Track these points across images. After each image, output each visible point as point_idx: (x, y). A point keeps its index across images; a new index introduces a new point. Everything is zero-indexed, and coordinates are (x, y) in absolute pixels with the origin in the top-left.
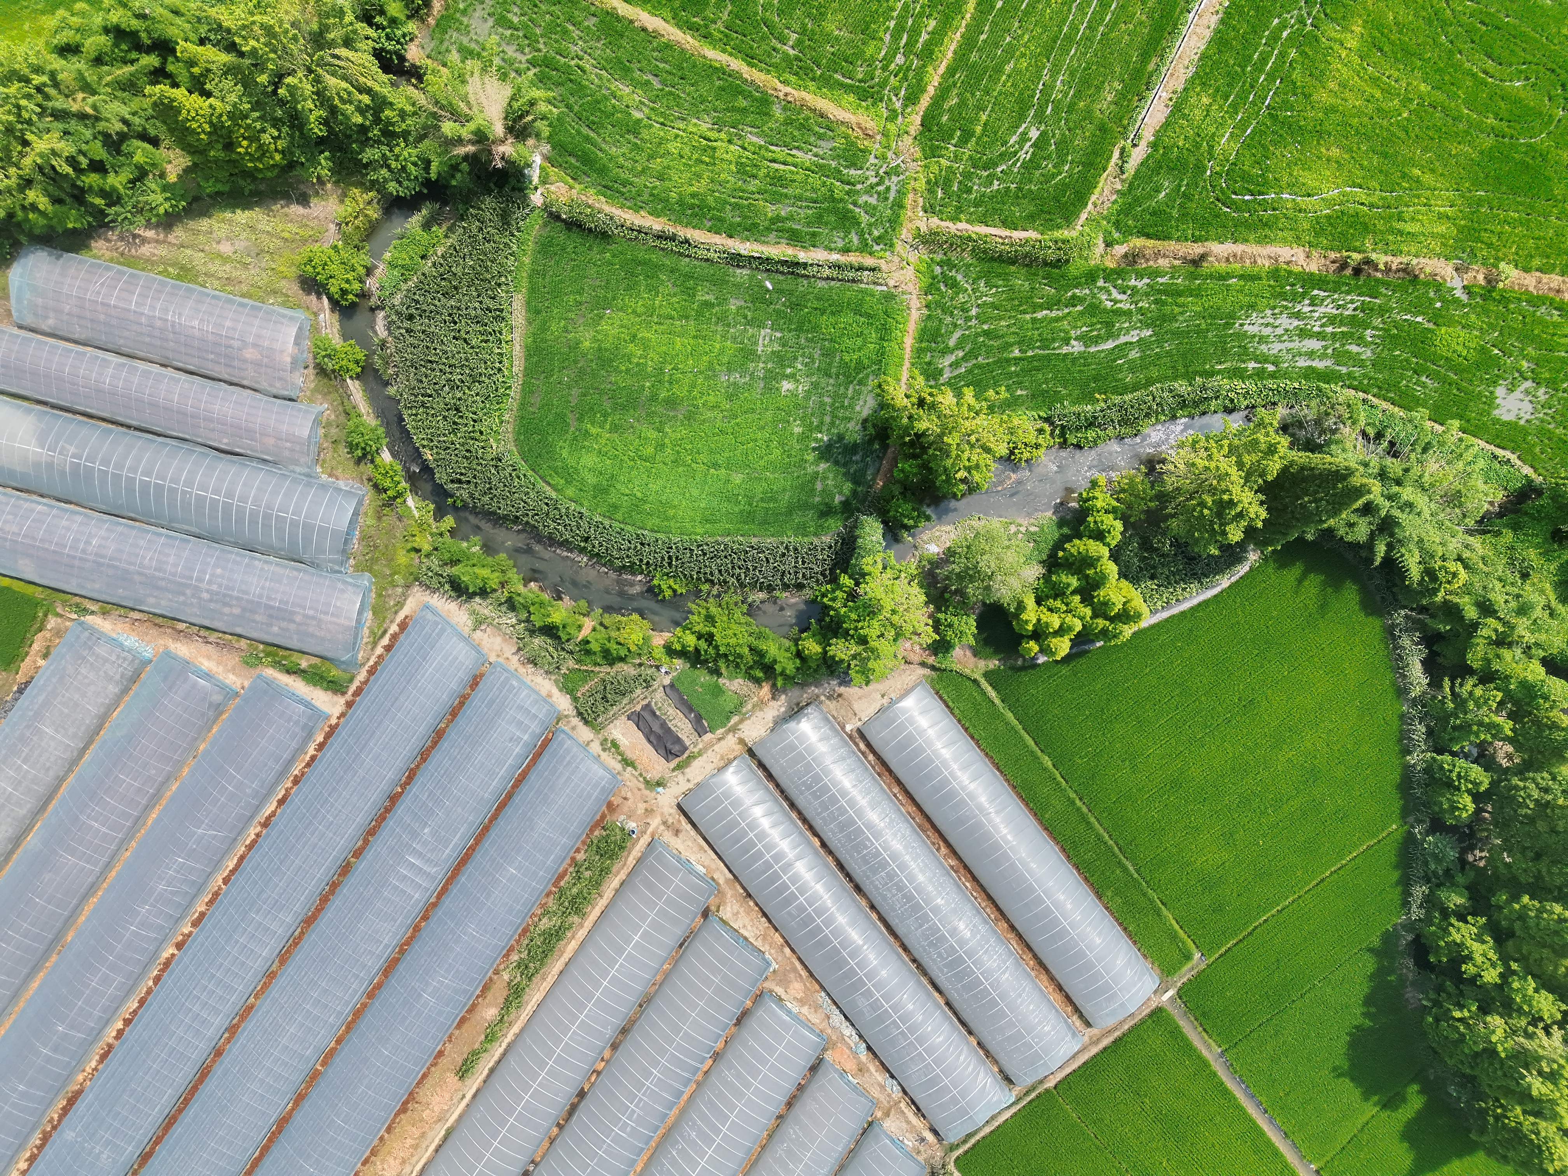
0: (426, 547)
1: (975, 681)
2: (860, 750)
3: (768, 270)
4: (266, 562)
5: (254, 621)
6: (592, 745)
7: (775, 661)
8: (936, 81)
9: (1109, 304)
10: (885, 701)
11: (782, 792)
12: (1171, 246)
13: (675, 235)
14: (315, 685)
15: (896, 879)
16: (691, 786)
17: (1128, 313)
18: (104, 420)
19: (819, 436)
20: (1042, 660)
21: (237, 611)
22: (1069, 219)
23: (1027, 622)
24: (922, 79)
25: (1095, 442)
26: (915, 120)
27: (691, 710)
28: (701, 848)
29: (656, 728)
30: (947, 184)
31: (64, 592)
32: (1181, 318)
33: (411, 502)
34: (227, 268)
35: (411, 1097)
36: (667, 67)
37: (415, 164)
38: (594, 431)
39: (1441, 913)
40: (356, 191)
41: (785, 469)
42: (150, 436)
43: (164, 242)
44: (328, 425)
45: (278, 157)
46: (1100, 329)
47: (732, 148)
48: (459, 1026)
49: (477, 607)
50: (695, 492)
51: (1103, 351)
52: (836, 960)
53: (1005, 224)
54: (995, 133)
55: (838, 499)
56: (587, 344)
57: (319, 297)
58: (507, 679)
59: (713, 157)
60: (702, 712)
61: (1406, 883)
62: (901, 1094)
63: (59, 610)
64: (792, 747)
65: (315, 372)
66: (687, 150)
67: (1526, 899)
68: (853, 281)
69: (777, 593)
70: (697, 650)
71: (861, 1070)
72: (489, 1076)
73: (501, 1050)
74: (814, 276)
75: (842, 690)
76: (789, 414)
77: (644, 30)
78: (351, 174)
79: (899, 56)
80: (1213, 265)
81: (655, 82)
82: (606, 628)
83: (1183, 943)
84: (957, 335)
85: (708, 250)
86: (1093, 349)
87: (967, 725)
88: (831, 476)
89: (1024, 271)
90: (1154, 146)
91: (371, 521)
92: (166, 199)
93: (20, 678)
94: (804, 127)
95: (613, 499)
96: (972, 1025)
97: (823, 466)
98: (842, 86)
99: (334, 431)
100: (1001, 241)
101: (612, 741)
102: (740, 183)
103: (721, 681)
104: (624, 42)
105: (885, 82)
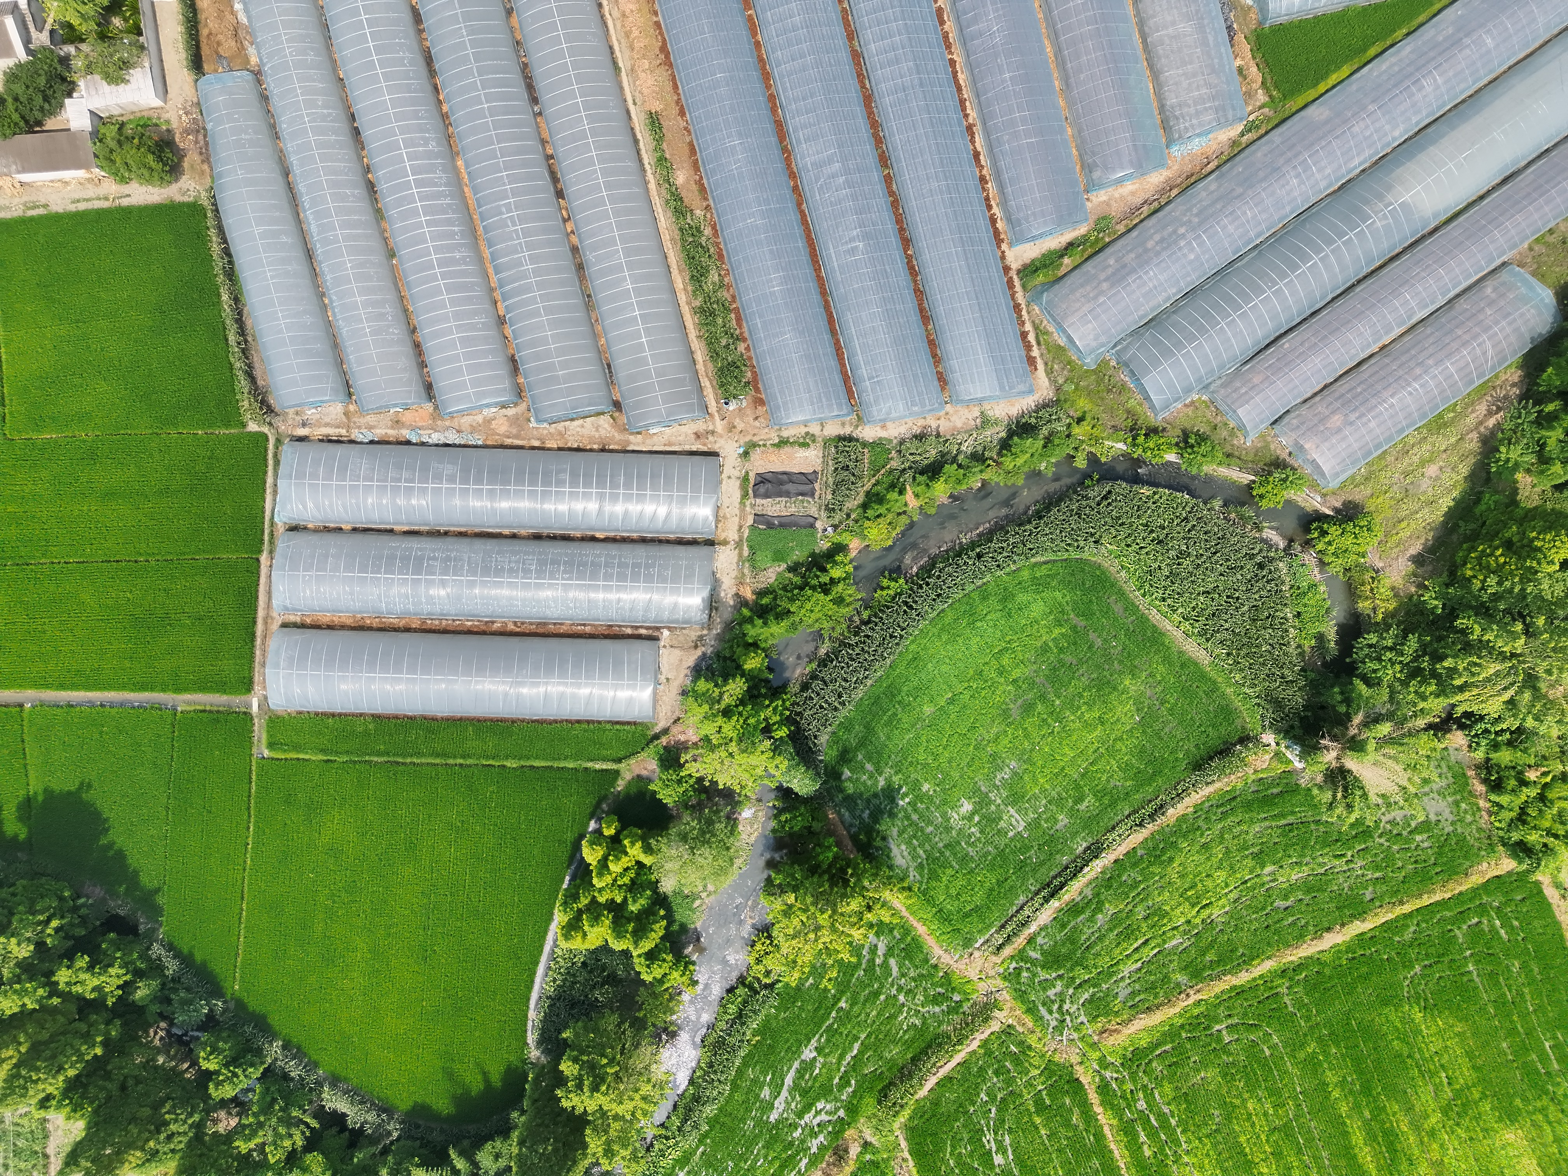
0: (1076, 430)
1: (619, 761)
2: (641, 627)
3: (1067, 868)
4: (1169, 298)
5: (1131, 251)
6: (819, 428)
7: (765, 624)
8: (1102, 1119)
10: (662, 678)
11: (661, 541)
13: (1153, 820)
14: (1043, 255)
15: (521, 574)
16: (724, 476)
17: (800, 1115)
18: (1381, 267)
19: (907, 800)
20: (592, 825)
21: (1150, 244)
22: (911, 1131)
23: (633, 844)
24: (1112, 1109)
25: (724, 1006)
26: (1086, 1078)
27: (782, 525)
28: (670, 444)
29: (790, 487)
30: (1017, 1061)
31: (1277, 126)
32: (763, 1152)
33: (1121, 446)
34: (1416, 459)
35: (668, 63)
36: (1286, 923)
37: (1375, 671)
38: (1057, 631)
39: (140, 969)
40: (1392, 606)
41: (904, 753)
42: (1339, 291)
43: (1476, 428)
44: (1232, 433)
45: (1469, 573)
46: (807, 1082)
47: (1182, 920)
48: (691, 145)
49: (998, 429)
50: (944, 668)
51: (788, 1071)
52: (500, 476)
53: (949, 1079)
54: (1023, 1131)
55: (847, 773)
56: (1127, 682)
57: (1335, 509)
58: (923, 405)
59: (1187, 899)
60: (772, 532)
61: (186, 960)
62: (353, 437)
63: (1266, 110)
64: (689, 578)
65: (1281, 457)
66: (1209, 883)
67: (99, 1051)
68: (1003, 926)
69: (814, 665)
70: (824, 570)
71: (397, 423)
72: (634, 135)
73: (646, 161)
74: (1032, 899)
75: (699, 652)
76: (944, 790)
77: (1329, 929)
78: (1407, 613)
79: (1145, 1106)
81: (1283, 904)
82: (899, 514)
83: (285, 751)
84: (895, 971)
85: (1120, 836)
86: (796, 1065)
87: (591, 726)
88: (869, 783)
89: (900, 1062)
91: (1132, 403)
92: (1508, 460)
93: (1240, 38)
94: (1151, 988)
95: (993, 601)
96: (359, 537)
97: (882, 783)
98: (1158, 1045)
99: (1225, 434)
100: (938, 1064)
101: (808, 445)
102: (1150, 903)
103: (784, 566)
104: (1332, 905)
105: (1134, 1080)
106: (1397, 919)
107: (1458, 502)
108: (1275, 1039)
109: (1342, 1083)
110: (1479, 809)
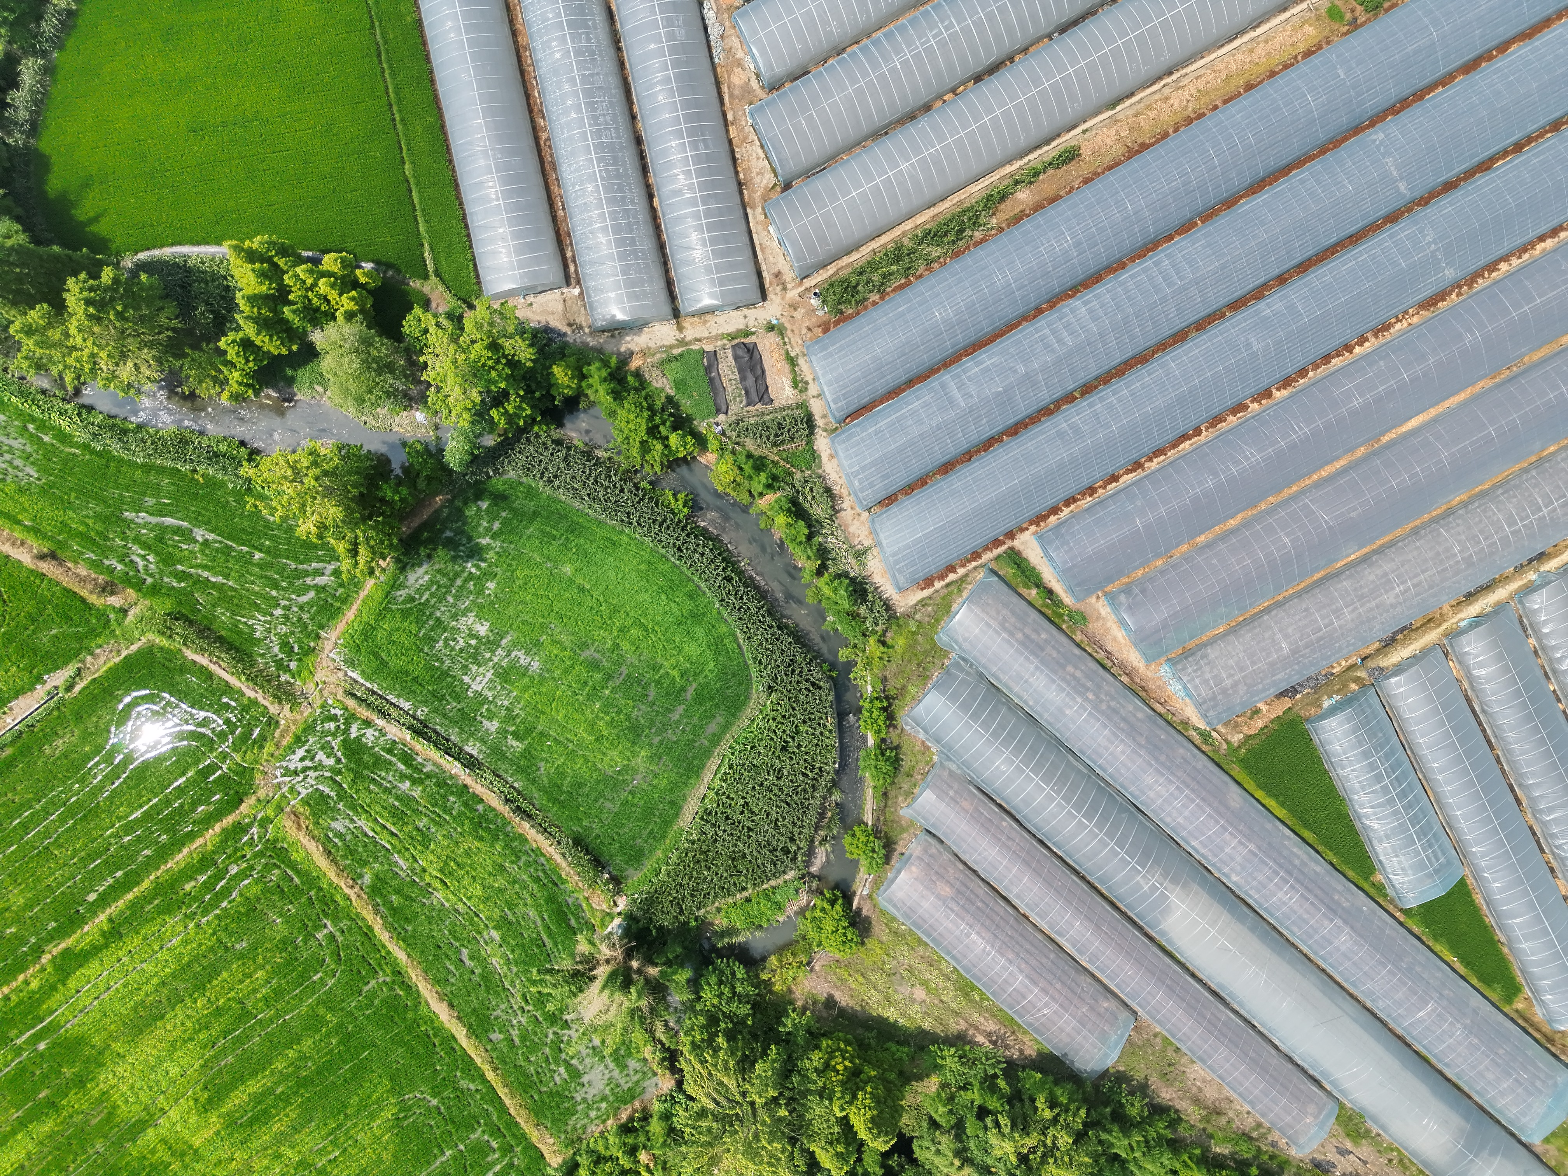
0: (872, 640)
1: (437, 274)
2: (576, 264)
3: (447, 740)
4: (1022, 699)
5: (1059, 652)
6: (815, 393)
7: (606, 382)
8: (209, 834)
9: (151, 558)
10: (531, 299)
11: (665, 264)
12: (67, 582)
13: (514, 811)
14: (1034, 568)
15: (594, 128)
16: (745, 311)
17: (137, 540)
18: (1102, 895)
19: (473, 570)
20: (368, 265)
21: (1070, 669)
22: (149, 652)
23: (353, 299)
24: (222, 842)
25: (225, 440)
26: (246, 808)
27: (711, 381)
28: (762, 250)
29: (751, 380)
30: (245, 738)
31: (1212, 760)
32: (91, 512)
33: (869, 688)
34: (927, 975)
35: (1130, 155)
36: (447, 963)
37: (707, 982)
38: (675, 673)
40: (778, 986)
41: (519, 556)
42: (1068, 860)
43: (971, 1025)
44: (908, 793)
45: (823, 1045)
46: (170, 539)
47: (423, 863)
48: (1058, 197)
49: (856, 568)
50: (612, 575)
51: (178, 518)
52: (686, 82)
53: (210, 676)
54: (177, 762)
56: (643, 753)
57: (859, 910)
58: (862, 490)
59: (446, 864)
60: (702, 372)
63: (1225, 746)
64: (633, 297)
65: (897, 846)
66: (466, 881)
68: (374, 693)
69: (583, 447)
70: (675, 428)
72: (1053, 139)
73: (1031, 157)
74: (408, 715)
75: (565, 329)
76: (492, 603)
77: (451, 1006)
78: (773, 1002)
80: (37, 545)
82: (749, 491)
84: (303, 599)
85: (491, 784)
88: (481, 529)
89: (215, 627)
90: (39, 679)
91: (912, 689)
92: (943, 1058)
93: (1287, 703)
94: (351, 851)
95: (689, 605)
97: (484, 541)
98: (298, 872)
99: (906, 786)
100: (222, 663)
101: (796, 387)
102: (433, 830)
103: (672, 393)
104: (475, 1004)
105: (256, 856)
106: (477, 1068)
107: (894, 1025)
108: (331, 982)
109: (303, 1057)
110: (604, 1122)
